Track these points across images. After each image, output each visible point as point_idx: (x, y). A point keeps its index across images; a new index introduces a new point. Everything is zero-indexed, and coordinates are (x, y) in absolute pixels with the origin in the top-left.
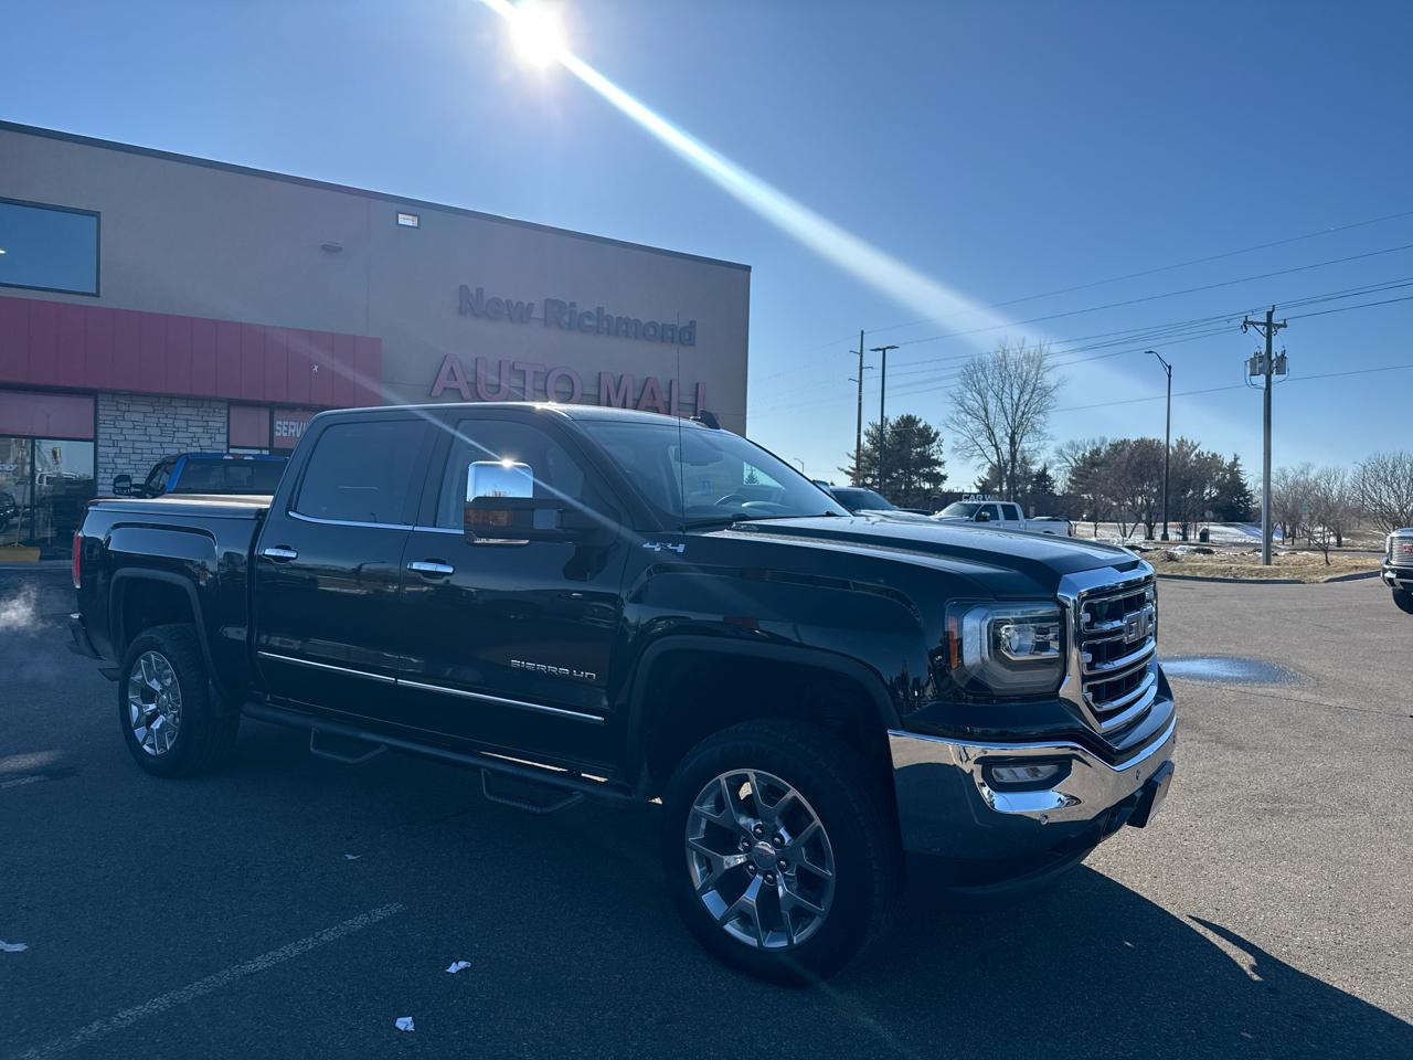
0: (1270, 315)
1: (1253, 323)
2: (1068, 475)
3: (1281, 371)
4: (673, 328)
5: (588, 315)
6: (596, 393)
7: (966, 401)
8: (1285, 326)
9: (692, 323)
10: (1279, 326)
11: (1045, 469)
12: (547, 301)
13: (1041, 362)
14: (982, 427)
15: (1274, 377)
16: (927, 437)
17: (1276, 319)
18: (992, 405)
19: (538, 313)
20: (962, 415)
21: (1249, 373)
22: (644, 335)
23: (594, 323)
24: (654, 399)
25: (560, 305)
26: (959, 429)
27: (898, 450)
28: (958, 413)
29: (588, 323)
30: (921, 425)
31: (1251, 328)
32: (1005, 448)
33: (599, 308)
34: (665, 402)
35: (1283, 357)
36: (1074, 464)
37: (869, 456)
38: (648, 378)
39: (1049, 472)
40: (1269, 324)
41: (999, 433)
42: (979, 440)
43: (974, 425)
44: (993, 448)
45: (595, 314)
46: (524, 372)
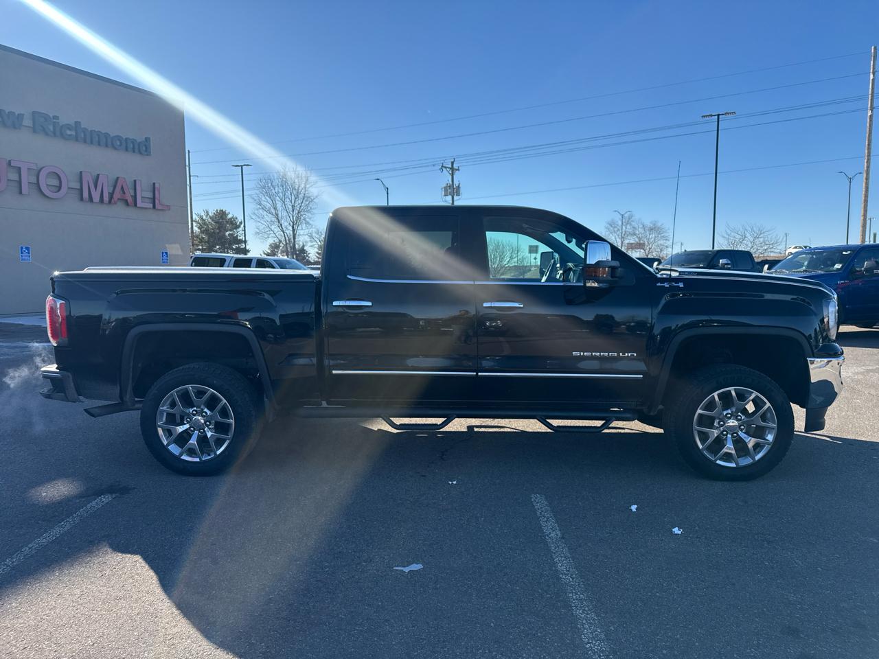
0: (452, 163)
1: (446, 168)
2: (317, 250)
3: (458, 194)
4: (133, 141)
5: (69, 127)
6: (79, 187)
7: (262, 202)
8: (458, 170)
9: (147, 139)
10: (456, 170)
11: (303, 246)
12: (34, 112)
13: (307, 180)
14: (274, 219)
15: (455, 198)
16: (234, 225)
17: (455, 166)
18: (279, 205)
19: (27, 122)
20: (261, 211)
21: (443, 194)
22: (112, 144)
23: (73, 133)
24: (124, 193)
25: (46, 117)
26: (259, 220)
27: (218, 233)
28: (258, 210)
29: (69, 132)
30: (229, 216)
31: (444, 169)
32: (289, 232)
33: (76, 122)
34: (132, 196)
35: (459, 187)
36: (319, 243)
37: (197, 237)
38: (118, 178)
39: (305, 248)
40: (452, 169)
41: (285, 224)
42: (273, 227)
43: (269, 217)
44: (282, 233)
45: (74, 125)
46: (20, 168)
